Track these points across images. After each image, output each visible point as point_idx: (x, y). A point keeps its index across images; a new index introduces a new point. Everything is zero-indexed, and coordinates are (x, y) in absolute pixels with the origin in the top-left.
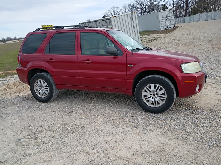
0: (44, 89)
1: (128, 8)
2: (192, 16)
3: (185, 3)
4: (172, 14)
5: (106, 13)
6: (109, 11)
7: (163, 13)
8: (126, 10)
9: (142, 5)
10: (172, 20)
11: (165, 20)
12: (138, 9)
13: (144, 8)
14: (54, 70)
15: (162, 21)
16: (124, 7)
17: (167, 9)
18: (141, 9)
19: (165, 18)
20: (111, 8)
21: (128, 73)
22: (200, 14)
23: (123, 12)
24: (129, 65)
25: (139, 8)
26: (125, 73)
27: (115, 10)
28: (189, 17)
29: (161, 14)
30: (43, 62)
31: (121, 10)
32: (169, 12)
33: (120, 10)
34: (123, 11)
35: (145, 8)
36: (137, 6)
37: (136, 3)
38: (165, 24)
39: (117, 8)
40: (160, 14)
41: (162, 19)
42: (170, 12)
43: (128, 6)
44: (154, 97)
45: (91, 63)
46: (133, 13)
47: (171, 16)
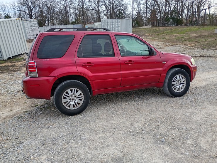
7: (28, 23)
10: (37, 30)
11: (30, 30)
15: (28, 30)
17: (31, 19)
19: (30, 28)
24: (163, 63)
26: (160, 69)
29: (26, 23)
30: (78, 68)
32: (33, 23)
38: (31, 34)
40: (25, 23)
41: (27, 28)
44: (179, 85)
45: (133, 63)
46: (18, 20)
47: (36, 26)
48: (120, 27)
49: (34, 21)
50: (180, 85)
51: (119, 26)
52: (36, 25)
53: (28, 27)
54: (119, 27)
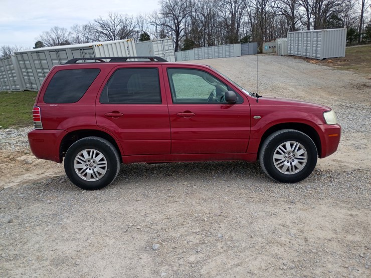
0: (95, 165)
1: (83, 32)
2: (187, 52)
3: (173, 30)
4: (172, 48)
5: (41, 37)
6: (47, 33)
7: (158, 45)
8: (80, 35)
9: (108, 29)
10: (172, 55)
12: (102, 35)
13: (112, 34)
14: (120, 130)
16: (75, 28)
18: (106, 34)
19: (161, 52)
20: (52, 29)
21: (252, 129)
22: (199, 49)
23: (74, 38)
24: (254, 117)
25: (103, 33)
26: (248, 129)
27: (59, 32)
28: (183, 52)
29: (156, 45)
30: (99, 119)
31: (70, 33)
32: (166, 44)
33: (68, 33)
34: (73, 35)
35: (114, 34)
36: (99, 30)
37: (98, 23)
39: (62, 29)
40: (154, 45)
41: (157, 53)
42: (169, 43)
43: (81, 29)
44: (290, 160)
45: (193, 116)
46: (129, 42)
47: (171, 50)
48: (320, 46)
49: (167, 42)
50: (293, 161)
51: (318, 43)
52: (170, 48)
53: (158, 51)
54: (318, 46)
